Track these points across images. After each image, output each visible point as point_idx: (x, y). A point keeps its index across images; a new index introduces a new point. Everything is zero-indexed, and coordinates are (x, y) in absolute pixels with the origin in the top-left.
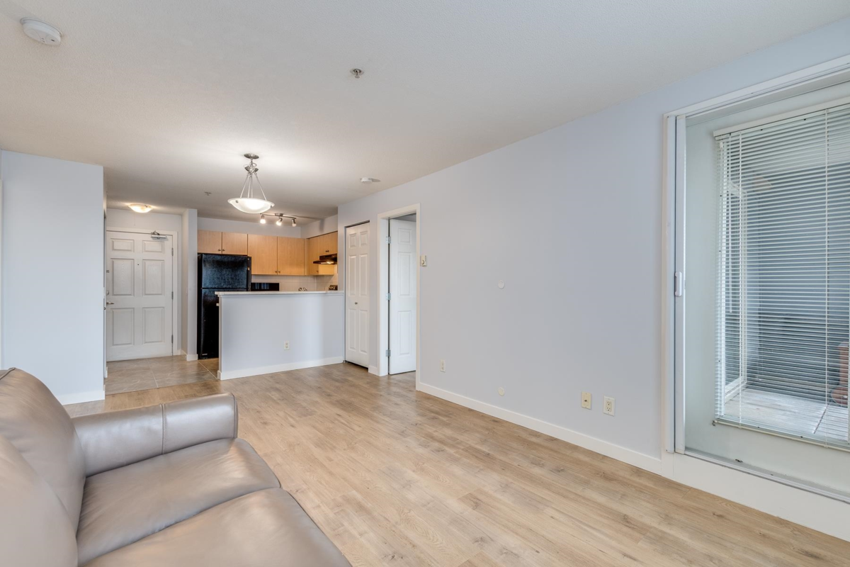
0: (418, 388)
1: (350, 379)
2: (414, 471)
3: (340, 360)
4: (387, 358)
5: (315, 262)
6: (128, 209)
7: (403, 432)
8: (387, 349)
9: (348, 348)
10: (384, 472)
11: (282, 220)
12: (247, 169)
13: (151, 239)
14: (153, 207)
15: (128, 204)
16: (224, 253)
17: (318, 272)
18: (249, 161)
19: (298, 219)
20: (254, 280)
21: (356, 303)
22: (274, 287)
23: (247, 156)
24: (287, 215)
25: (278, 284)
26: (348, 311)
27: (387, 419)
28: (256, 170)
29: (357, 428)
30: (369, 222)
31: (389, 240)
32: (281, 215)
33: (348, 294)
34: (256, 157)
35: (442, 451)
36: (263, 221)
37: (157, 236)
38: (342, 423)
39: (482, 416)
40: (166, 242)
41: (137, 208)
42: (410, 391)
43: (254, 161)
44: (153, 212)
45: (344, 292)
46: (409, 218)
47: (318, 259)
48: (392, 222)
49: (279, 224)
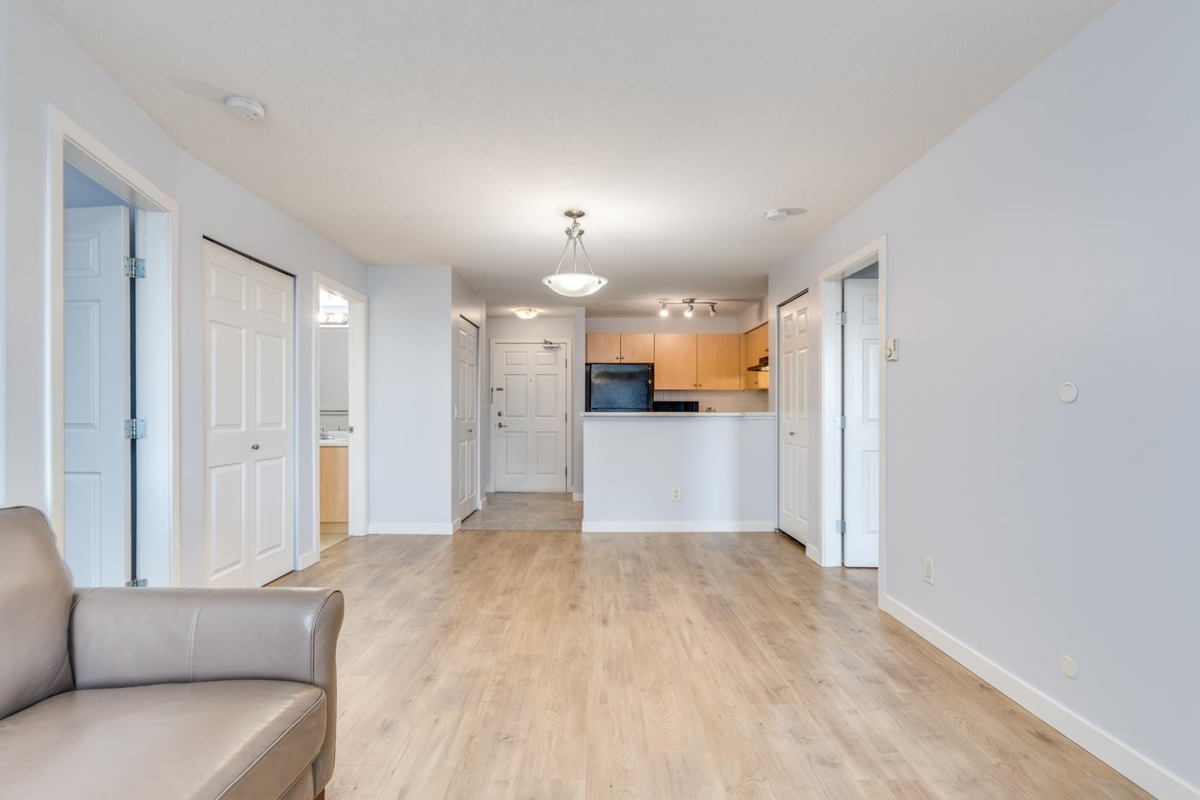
0: (882, 606)
1: (764, 561)
2: (728, 789)
3: (770, 526)
4: (839, 535)
5: (750, 369)
6: (514, 317)
7: (778, 690)
8: (839, 517)
9: (783, 509)
10: (667, 764)
11: (692, 308)
13: (544, 350)
14: (540, 311)
15: (513, 310)
16: (623, 361)
17: (757, 383)
18: (570, 222)
19: (719, 305)
20: (657, 398)
21: (792, 434)
22: (691, 407)
23: (569, 214)
24: (702, 302)
25: (697, 403)
26: (783, 446)
27: (768, 652)
28: (582, 233)
29: (697, 655)
30: (806, 291)
31: (843, 319)
32: (692, 301)
33: (783, 415)
34: (581, 215)
35: (834, 765)
36: (664, 313)
37: (550, 346)
38: (682, 638)
39: (1009, 712)
40: (559, 352)
41: (523, 314)
42: (864, 607)
43: (578, 220)
44: (540, 317)
45: (776, 413)
46: (870, 271)
47: (757, 363)
48: (849, 284)
49: (688, 314)
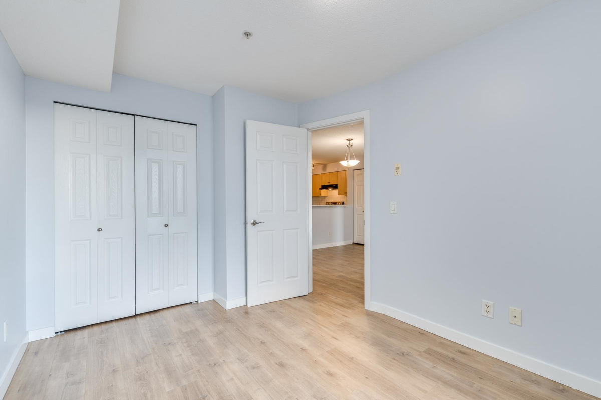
12: (347, 146)
17: (320, 194)
18: (348, 142)
23: (347, 140)
26: (356, 216)
28: (351, 146)
33: (356, 206)
34: (352, 140)
43: (351, 142)
45: (352, 205)
47: (320, 187)
